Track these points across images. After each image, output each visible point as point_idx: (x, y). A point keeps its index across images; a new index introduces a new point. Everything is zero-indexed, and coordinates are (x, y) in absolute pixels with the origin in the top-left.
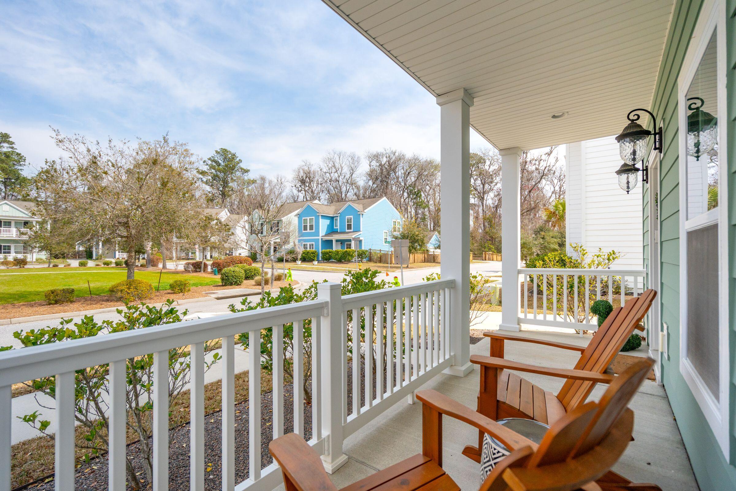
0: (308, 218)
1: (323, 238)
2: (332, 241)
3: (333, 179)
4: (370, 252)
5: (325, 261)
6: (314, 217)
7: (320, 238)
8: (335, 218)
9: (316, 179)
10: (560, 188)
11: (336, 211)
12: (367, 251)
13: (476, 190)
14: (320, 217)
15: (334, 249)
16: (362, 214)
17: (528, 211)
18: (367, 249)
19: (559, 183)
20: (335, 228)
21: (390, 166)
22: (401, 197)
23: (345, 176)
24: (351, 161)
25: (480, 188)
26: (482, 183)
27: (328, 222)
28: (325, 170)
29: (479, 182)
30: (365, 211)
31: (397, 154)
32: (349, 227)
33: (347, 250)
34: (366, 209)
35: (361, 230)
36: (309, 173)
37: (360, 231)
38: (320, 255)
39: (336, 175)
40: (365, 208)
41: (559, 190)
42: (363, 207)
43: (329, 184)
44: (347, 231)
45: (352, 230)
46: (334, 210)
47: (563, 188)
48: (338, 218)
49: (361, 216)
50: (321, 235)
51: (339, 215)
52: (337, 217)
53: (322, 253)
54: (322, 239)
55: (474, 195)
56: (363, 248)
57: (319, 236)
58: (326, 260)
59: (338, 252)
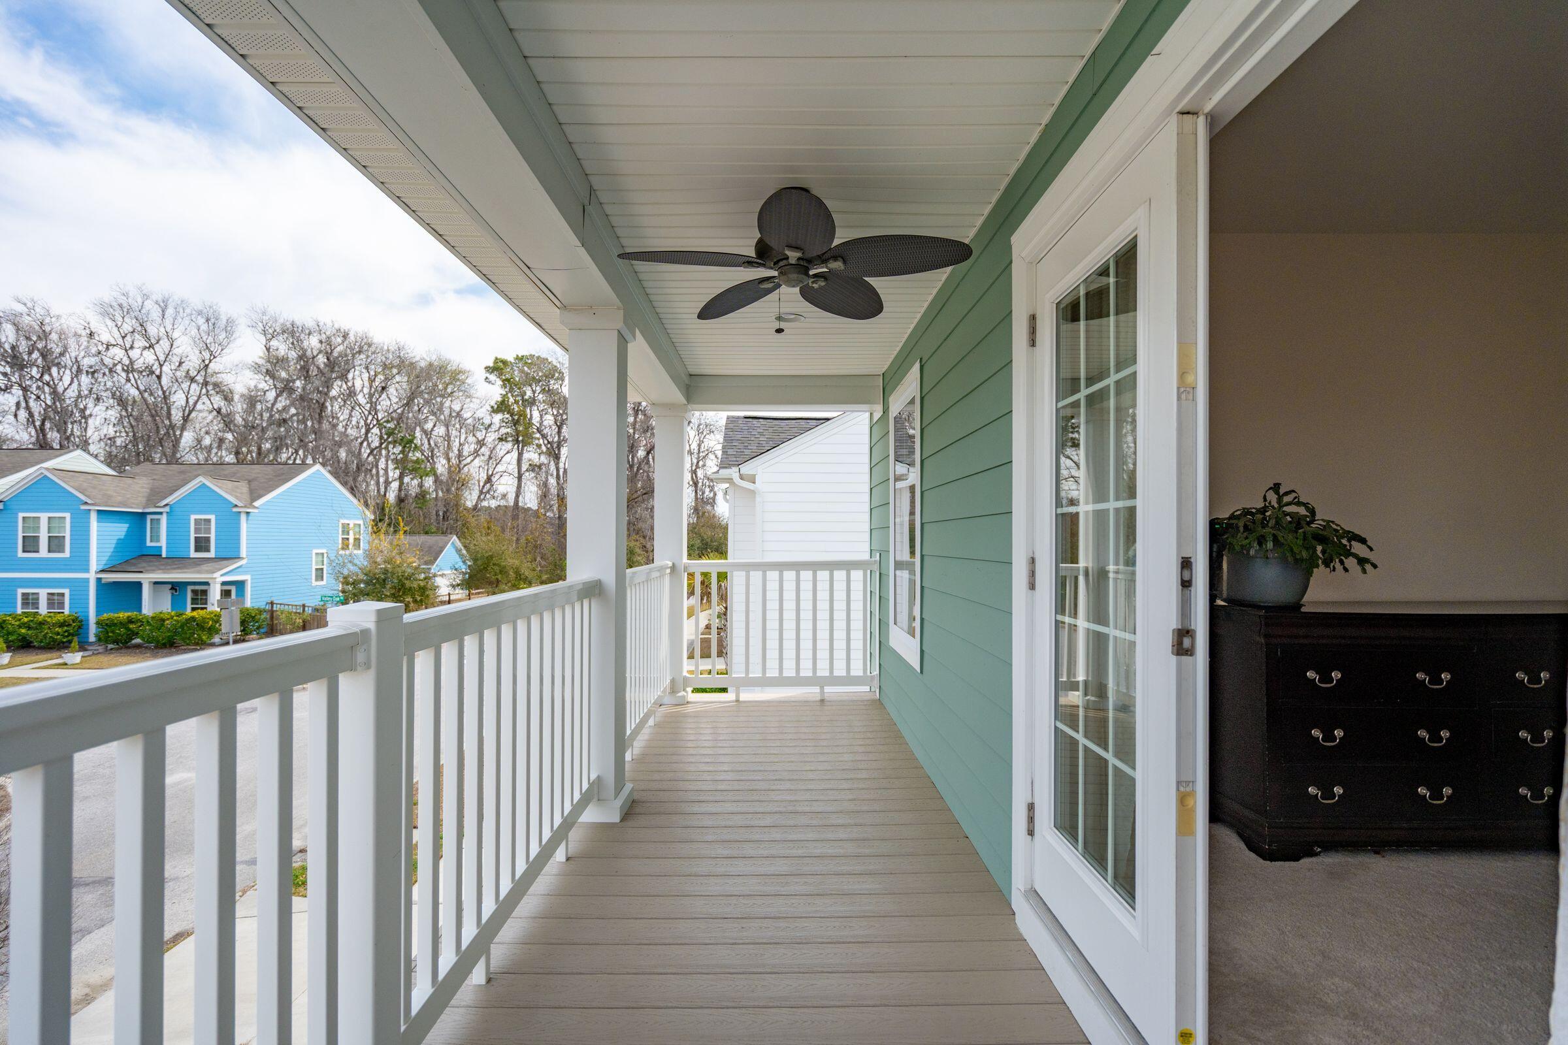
0: (44, 517)
1: (100, 576)
2: (139, 585)
3: (138, 365)
4: (272, 612)
5: (110, 646)
6: (67, 515)
7: (92, 576)
8: (149, 517)
9: (66, 360)
10: (699, 445)
11: (155, 495)
12: (260, 611)
13: (544, 436)
14: (93, 517)
15: (147, 610)
16: (248, 513)
17: (645, 494)
18: (262, 604)
19: (697, 437)
20: (149, 544)
21: (331, 364)
22: (361, 443)
23: (181, 363)
24: (204, 327)
25: (551, 433)
26: (556, 423)
27: (120, 529)
28: (105, 337)
29: (549, 420)
30: (256, 504)
31: (352, 338)
32: (202, 544)
33: (195, 614)
34: (260, 497)
35: (243, 553)
36: (45, 336)
37: (239, 558)
38: (93, 629)
39: (149, 357)
40: (254, 495)
41: (696, 449)
42: (251, 491)
43: (123, 381)
44: (193, 554)
45: (212, 554)
46: (145, 491)
47: (703, 445)
48: (164, 519)
49: (243, 517)
50: (94, 566)
51: (167, 509)
52: (161, 513)
53: (98, 623)
54: (99, 580)
55: (539, 446)
56: (248, 604)
57: (87, 570)
58: (116, 642)
59: (163, 620)
